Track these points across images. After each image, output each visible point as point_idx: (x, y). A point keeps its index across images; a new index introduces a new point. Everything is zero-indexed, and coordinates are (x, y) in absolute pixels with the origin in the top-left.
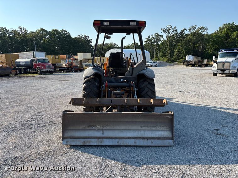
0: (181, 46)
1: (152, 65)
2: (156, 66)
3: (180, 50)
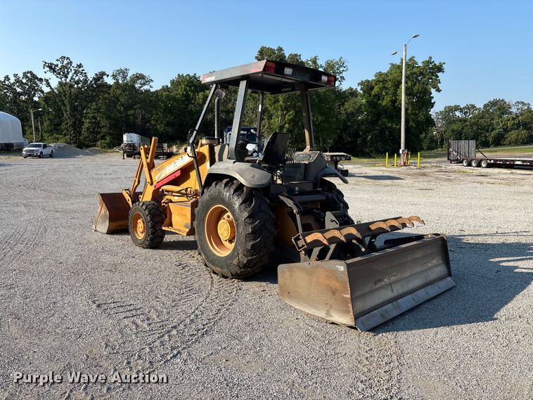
0: (98, 110)
1: (41, 152)
2: (51, 156)
3: (95, 118)
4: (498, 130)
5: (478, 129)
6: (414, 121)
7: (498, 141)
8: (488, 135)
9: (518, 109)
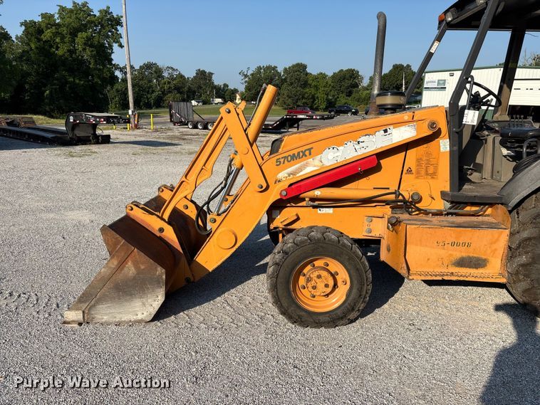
4: (157, 93)
5: (139, 90)
6: (99, 77)
7: (159, 103)
8: (149, 96)
9: (169, 74)
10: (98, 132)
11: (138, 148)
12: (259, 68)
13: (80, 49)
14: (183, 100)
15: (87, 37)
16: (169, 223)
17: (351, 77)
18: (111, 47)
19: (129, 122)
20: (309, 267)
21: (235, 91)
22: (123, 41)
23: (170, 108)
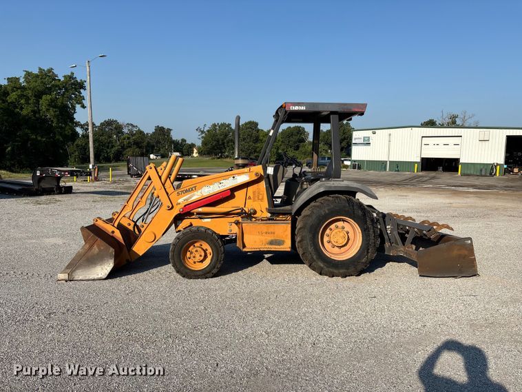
4: (116, 148)
5: (99, 145)
6: (61, 134)
7: (118, 157)
8: (109, 151)
9: (129, 130)
10: (62, 184)
11: (97, 197)
12: (214, 125)
13: (44, 110)
14: (142, 155)
15: (51, 99)
16: (117, 228)
17: (298, 133)
18: (74, 108)
19: (90, 175)
20: (192, 247)
21: (192, 146)
22: (86, 102)
23: (128, 162)
